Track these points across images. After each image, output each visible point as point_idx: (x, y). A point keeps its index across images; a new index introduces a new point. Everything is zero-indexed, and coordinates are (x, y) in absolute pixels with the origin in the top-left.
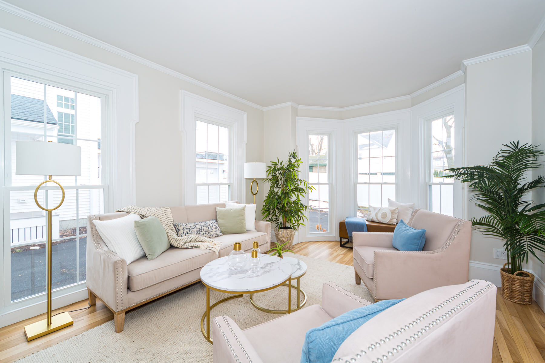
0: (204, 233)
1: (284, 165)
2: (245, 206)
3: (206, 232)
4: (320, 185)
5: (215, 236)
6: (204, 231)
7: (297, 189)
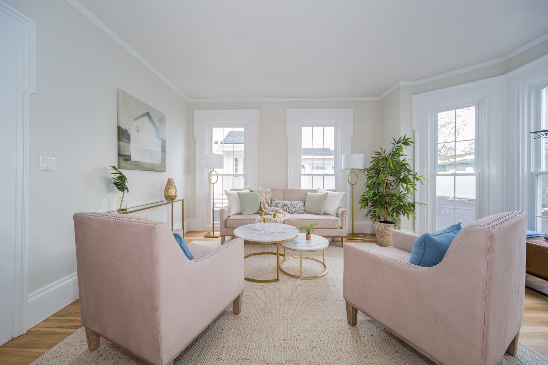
0: (288, 208)
1: (386, 155)
2: (328, 193)
3: (289, 208)
4: (456, 177)
5: (297, 212)
6: (288, 207)
7: (404, 180)
